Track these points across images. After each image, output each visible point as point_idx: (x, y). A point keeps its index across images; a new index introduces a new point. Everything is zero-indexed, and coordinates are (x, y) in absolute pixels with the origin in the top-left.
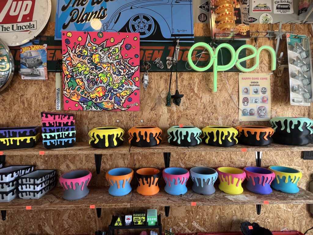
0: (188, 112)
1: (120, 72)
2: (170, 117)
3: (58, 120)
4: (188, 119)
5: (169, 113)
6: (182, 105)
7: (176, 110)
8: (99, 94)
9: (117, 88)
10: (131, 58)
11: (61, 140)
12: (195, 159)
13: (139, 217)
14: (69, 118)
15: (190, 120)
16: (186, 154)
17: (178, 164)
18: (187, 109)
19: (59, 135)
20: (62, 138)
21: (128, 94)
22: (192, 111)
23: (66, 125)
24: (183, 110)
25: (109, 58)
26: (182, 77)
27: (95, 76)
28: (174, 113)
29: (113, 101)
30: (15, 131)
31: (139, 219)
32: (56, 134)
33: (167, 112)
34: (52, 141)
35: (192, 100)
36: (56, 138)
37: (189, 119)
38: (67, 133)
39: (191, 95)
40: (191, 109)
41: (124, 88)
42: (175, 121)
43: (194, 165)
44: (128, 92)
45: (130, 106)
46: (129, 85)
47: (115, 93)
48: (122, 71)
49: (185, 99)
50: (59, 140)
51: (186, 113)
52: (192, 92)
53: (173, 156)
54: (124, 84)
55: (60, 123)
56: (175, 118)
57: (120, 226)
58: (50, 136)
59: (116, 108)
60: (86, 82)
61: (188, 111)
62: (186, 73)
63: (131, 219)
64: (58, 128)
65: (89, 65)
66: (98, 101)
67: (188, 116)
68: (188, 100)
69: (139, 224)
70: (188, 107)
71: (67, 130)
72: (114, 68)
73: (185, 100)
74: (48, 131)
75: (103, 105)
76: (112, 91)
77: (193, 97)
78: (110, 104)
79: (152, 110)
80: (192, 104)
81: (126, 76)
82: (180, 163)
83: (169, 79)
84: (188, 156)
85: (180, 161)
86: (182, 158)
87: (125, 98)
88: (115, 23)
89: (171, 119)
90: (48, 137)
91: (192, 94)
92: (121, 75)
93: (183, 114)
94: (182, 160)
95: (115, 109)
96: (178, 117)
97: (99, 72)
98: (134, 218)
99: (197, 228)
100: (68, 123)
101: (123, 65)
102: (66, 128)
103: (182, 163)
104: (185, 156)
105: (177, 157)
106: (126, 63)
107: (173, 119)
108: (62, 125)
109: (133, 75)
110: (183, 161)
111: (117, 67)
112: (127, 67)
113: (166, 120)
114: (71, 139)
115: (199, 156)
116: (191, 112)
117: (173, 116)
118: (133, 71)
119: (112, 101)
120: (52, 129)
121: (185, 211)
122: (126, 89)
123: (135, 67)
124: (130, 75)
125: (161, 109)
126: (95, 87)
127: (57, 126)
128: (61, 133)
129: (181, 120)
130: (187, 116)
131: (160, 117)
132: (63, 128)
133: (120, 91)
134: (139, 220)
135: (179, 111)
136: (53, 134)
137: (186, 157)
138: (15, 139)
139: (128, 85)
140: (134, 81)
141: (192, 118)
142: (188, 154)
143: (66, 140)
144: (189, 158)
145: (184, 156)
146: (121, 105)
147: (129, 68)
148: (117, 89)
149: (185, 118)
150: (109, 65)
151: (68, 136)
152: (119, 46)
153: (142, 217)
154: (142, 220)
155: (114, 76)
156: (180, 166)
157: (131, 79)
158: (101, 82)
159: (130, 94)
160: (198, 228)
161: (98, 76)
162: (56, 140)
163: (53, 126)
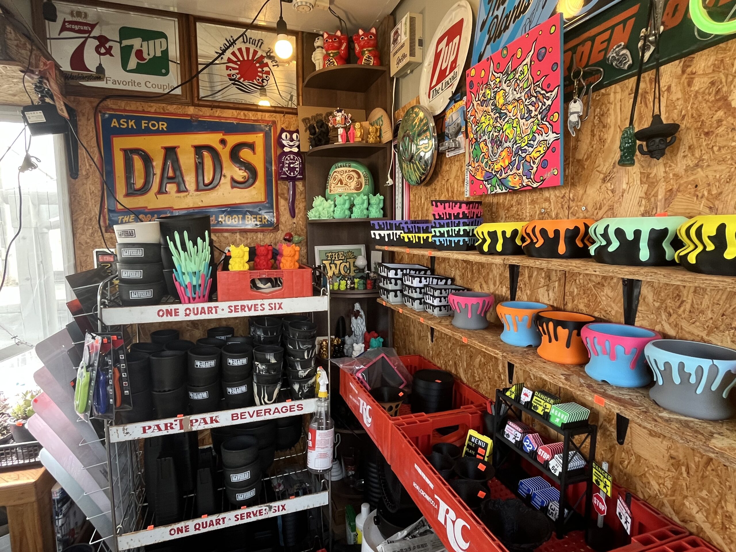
0: (700, 174)
1: (530, 111)
2: (646, 194)
3: (448, 210)
4: (700, 195)
5: (645, 183)
6: (685, 157)
7: (665, 172)
8: (504, 162)
9: (526, 145)
10: (546, 76)
11: (451, 239)
12: (711, 321)
13: (543, 401)
14: (460, 207)
15: (704, 201)
16: (683, 302)
17: (656, 323)
18: (697, 165)
19: (448, 232)
20: (452, 236)
21: (542, 152)
22: (715, 171)
23: (457, 217)
24: (686, 171)
25: (515, 90)
26: (689, 70)
27: (499, 131)
28: (658, 182)
29: (521, 171)
30: (419, 225)
31: (542, 404)
32: (446, 229)
33: (639, 182)
34: (441, 239)
35: (717, 135)
36: (446, 235)
37: (702, 197)
38: (457, 229)
39: (715, 117)
40: (711, 163)
41: (536, 142)
42: (659, 203)
43: (706, 338)
44: (541, 149)
45: (545, 176)
46: (544, 134)
47: (524, 155)
48: (533, 109)
49: (694, 136)
50: (448, 239)
51: (693, 180)
52: (719, 109)
53: (646, 300)
54: (536, 135)
55: (450, 215)
56: (660, 197)
57: (511, 399)
58: (440, 232)
59: (524, 184)
60: (490, 145)
61: (702, 173)
62: (706, 51)
63: (530, 397)
64: (447, 221)
65: (492, 114)
66: (504, 175)
67: (699, 188)
68: (703, 136)
69: (537, 411)
70: (701, 159)
71: (458, 225)
72: (522, 107)
73: (694, 140)
74: (438, 225)
75: (509, 181)
76: (520, 152)
77: (724, 123)
78: (517, 178)
79: (605, 181)
80: (716, 149)
81: (539, 116)
82: (663, 322)
83: (651, 89)
84: (688, 306)
85: (664, 317)
86: (671, 311)
87: (537, 161)
88: (543, 8)
89: (649, 200)
90: (438, 234)
91: (720, 114)
92: (531, 117)
93: (682, 182)
94: (670, 315)
95: (524, 186)
96: (668, 193)
97: (504, 122)
98: (535, 398)
99: (700, 523)
100: (458, 214)
101: (534, 96)
102: (457, 221)
103: (670, 324)
104: (679, 307)
105: (657, 304)
106: (539, 89)
107: (653, 199)
108: (453, 218)
109: (549, 109)
110: (672, 320)
111: (526, 103)
112: (541, 97)
113: (636, 204)
114: (461, 239)
115: (727, 313)
116: (711, 175)
117: (655, 190)
118: (549, 103)
119: (519, 172)
120: (442, 222)
121: (667, 456)
122: (540, 142)
123: (552, 91)
124: (545, 112)
125: (627, 176)
126: (499, 151)
127: (447, 219)
128: (450, 229)
129: (676, 199)
130: (696, 186)
131: (622, 196)
132: (453, 221)
133: (531, 149)
134: (541, 406)
135: (671, 175)
136: (442, 230)
137: (682, 309)
138: (419, 235)
139: (542, 135)
140: (551, 122)
141: (714, 192)
142: (690, 301)
143: (456, 239)
144: (690, 312)
145: (678, 304)
146: (532, 177)
147: (543, 97)
148: (526, 147)
149: (690, 193)
150: (516, 104)
151: (458, 235)
152: (528, 60)
153: (547, 404)
154: (545, 408)
155: (522, 121)
156: (664, 329)
157: (546, 121)
158: (507, 139)
159: (545, 153)
160: (702, 526)
161: (502, 129)
162: (445, 239)
163: (443, 219)
